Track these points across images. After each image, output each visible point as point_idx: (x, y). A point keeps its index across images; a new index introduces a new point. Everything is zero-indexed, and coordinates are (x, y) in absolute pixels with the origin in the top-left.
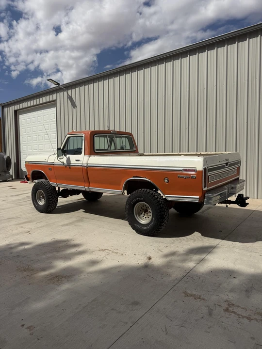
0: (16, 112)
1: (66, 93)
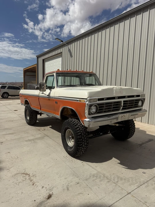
0: (43, 60)
1: (67, 47)
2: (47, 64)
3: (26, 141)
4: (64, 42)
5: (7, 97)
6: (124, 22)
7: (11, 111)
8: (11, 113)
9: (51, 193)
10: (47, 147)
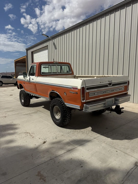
0: (32, 52)
1: (52, 41)
2: (35, 55)
3: (24, 115)
4: (49, 37)
5: (1, 85)
6: (96, 21)
7: (8, 96)
8: (8, 97)
9: (45, 141)
10: (40, 118)
